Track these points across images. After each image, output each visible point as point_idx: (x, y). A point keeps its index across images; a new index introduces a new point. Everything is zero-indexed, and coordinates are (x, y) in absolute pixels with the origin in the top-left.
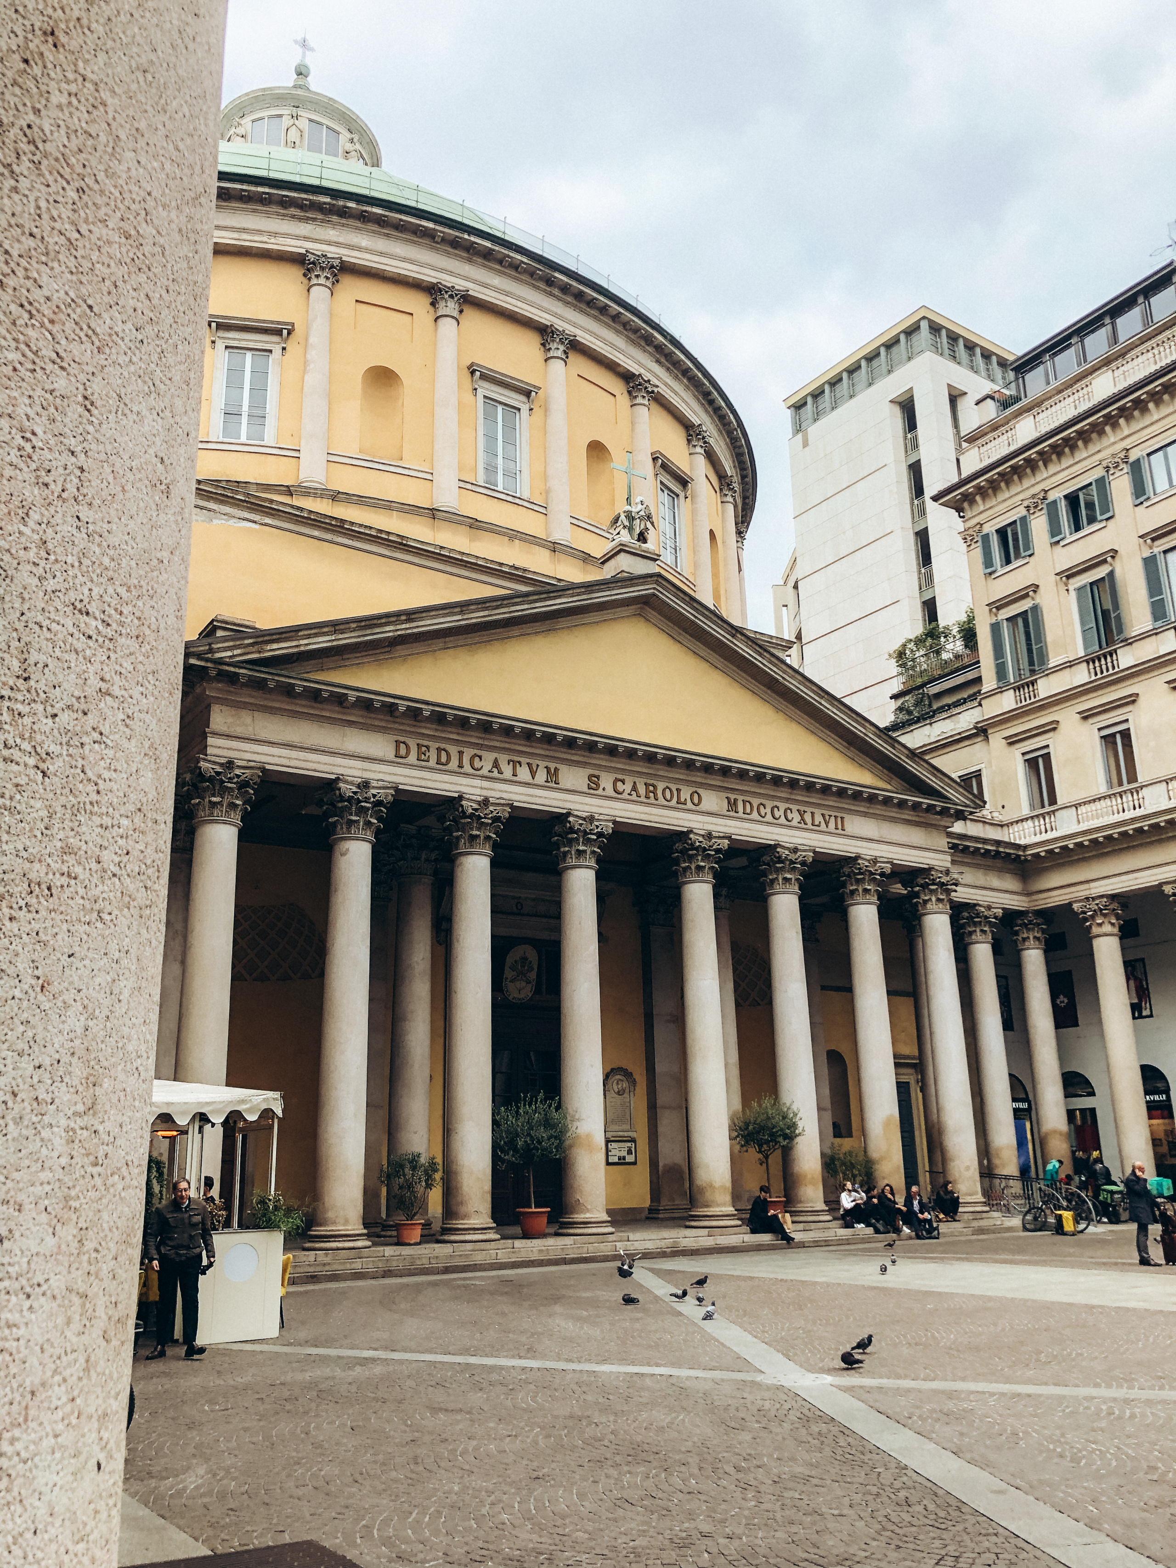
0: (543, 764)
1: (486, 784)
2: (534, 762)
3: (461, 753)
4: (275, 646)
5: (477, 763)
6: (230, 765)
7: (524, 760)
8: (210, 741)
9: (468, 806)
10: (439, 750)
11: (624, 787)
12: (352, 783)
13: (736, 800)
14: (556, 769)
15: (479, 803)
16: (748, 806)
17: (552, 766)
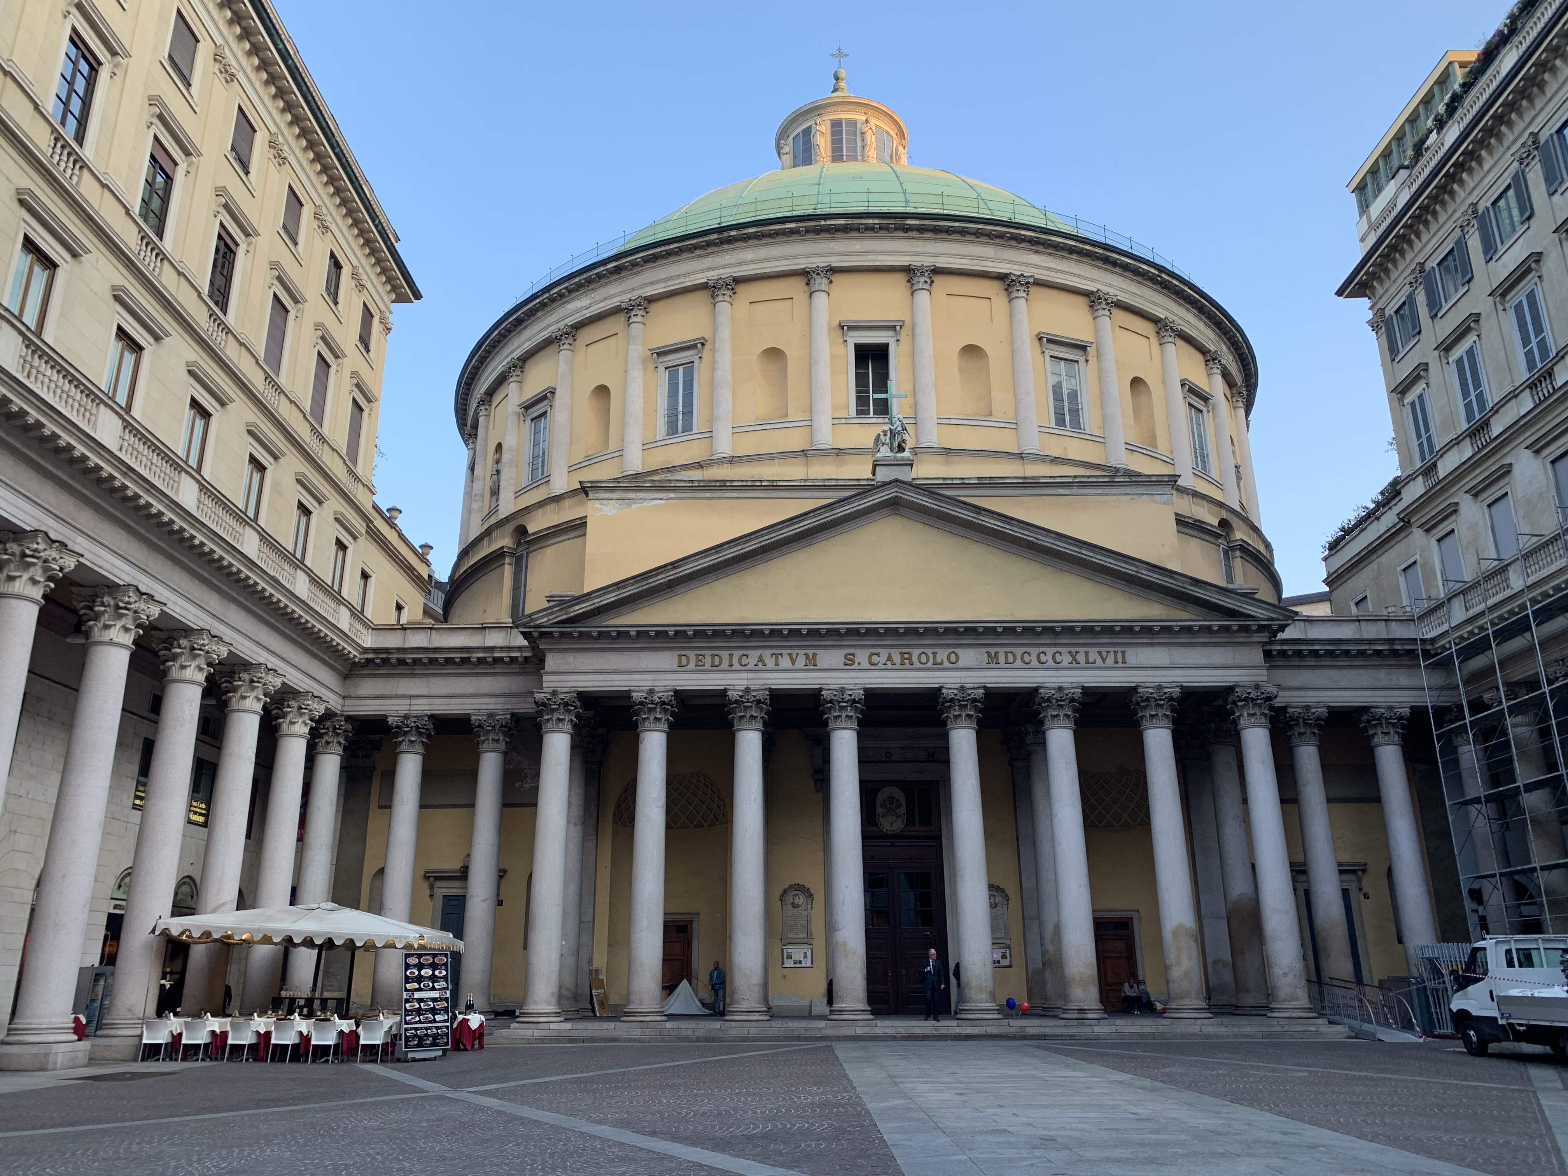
0: (801, 652)
1: (751, 675)
2: (794, 652)
3: (731, 655)
4: (577, 608)
5: (744, 662)
6: (554, 693)
7: (785, 652)
8: (545, 678)
9: (733, 695)
10: (713, 656)
11: (879, 659)
12: (642, 691)
13: (997, 653)
14: (815, 655)
15: (743, 691)
16: (1010, 656)
17: (810, 652)
